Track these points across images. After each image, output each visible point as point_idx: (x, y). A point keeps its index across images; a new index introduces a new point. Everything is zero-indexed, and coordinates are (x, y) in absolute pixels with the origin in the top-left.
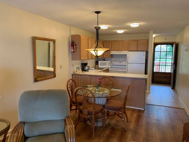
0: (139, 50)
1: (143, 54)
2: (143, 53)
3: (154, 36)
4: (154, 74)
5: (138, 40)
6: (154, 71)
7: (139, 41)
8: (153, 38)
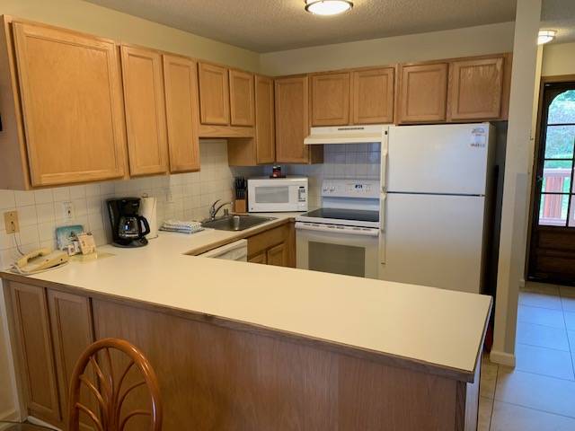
0: (455, 116)
1: (473, 139)
2: (474, 131)
3: (544, 37)
4: (537, 234)
5: (447, 64)
6: (542, 222)
7: (457, 65)
8: (536, 47)
